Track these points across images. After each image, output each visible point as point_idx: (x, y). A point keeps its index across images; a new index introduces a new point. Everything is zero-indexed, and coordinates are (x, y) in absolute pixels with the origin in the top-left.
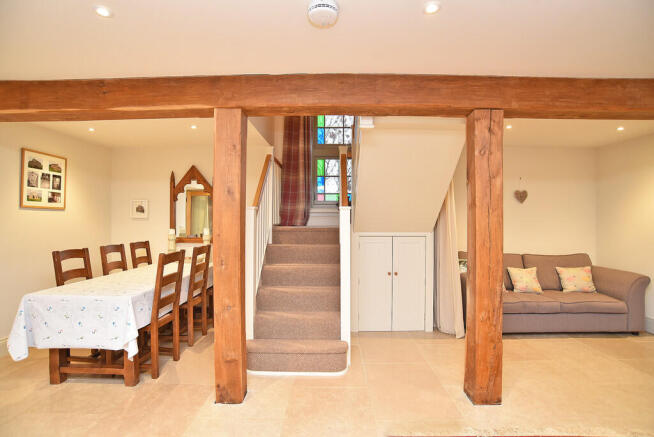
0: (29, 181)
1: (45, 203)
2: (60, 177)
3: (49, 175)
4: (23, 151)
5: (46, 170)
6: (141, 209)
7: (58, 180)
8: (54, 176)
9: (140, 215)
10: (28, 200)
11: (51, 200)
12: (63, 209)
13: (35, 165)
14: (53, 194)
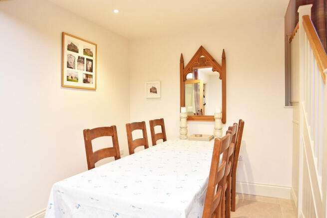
0: (68, 63)
1: (80, 83)
2: (92, 61)
3: (83, 59)
4: (63, 34)
5: (81, 54)
6: (153, 90)
7: (90, 63)
8: (87, 59)
9: (154, 95)
10: (68, 80)
11: (85, 81)
12: (94, 90)
13: (73, 48)
14: (87, 76)
